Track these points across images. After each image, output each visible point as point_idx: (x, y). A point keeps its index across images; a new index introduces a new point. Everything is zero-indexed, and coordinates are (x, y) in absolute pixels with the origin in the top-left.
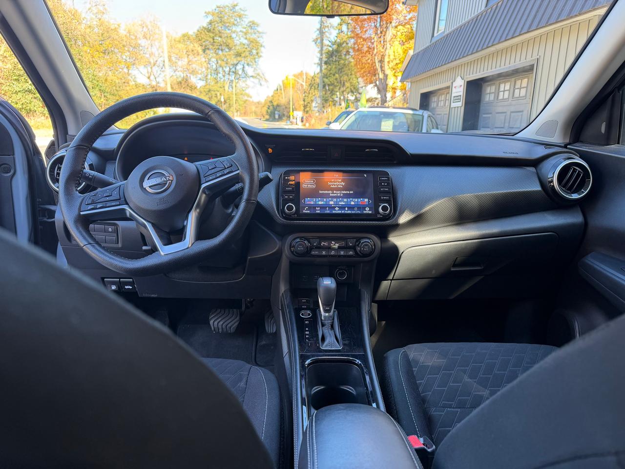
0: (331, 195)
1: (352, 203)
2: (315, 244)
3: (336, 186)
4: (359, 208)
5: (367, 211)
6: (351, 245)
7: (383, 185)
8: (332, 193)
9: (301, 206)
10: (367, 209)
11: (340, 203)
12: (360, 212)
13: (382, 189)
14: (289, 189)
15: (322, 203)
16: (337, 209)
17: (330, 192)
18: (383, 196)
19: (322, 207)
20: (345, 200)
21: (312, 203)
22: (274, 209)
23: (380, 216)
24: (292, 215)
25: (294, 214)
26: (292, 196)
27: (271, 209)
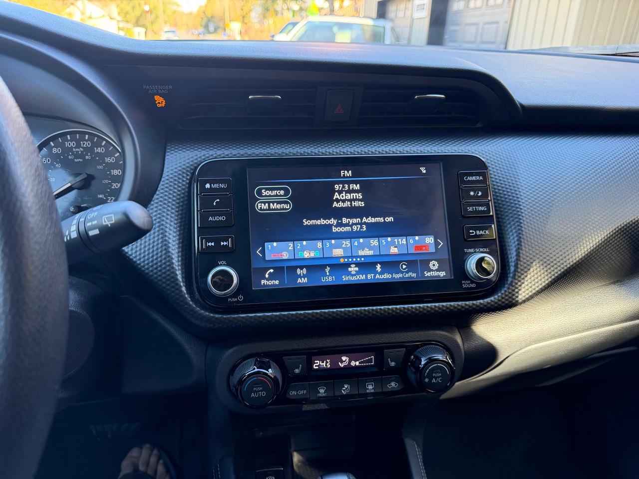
0: (335, 229)
1: (394, 250)
2: (297, 371)
3: (347, 204)
4: (412, 265)
5: (435, 271)
6: (393, 364)
7: (473, 197)
8: (337, 226)
9: (254, 266)
10: (434, 265)
11: (361, 253)
12: (414, 275)
13: (470, 209)
14: (217, 218)
15: (312, 255)
16: (353, 269)
17: (333, 221)
18: (475, 229)
19: (315, 267)
20: (374, 242)
21: (285, 256)
22: (177, 282)
23: (469, 284)
24: (231, 297)
25: (235, 295)
26: (227, 240)
27: (168, 282)
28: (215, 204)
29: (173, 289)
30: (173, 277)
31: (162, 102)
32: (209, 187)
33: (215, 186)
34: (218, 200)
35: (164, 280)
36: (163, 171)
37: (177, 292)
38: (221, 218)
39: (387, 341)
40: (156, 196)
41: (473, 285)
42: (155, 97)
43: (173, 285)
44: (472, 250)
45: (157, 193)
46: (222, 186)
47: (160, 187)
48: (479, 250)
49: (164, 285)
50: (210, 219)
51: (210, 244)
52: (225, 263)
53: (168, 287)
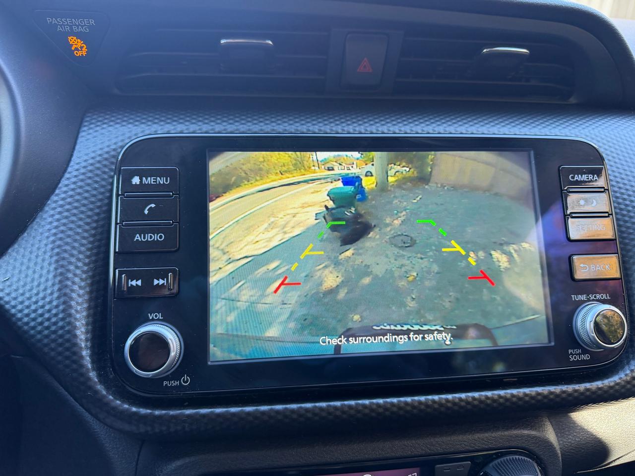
14: (149, 237)
22: (75, 349)
23: (579, 354)
24: (167, 378)
25: (176, 374)
26: (164, 276)
27: (60, 349)
28: (146, 212)
29: (67, 362)
30: (68, 341)
31: (82, 47)
32: (138, 183)
33: (150, 180)
34: (153, 205)
35: (53, 345)
36: (72, 155)
37: (75, 366)
38: (156, 237)
39: (441, 451)
40: (54, 198)
41: (586, 357)
42: (70, 38)
43: (67, 353)
44: (583, 297)
45: (57, 191)
46: (161, 181)
47: (64, 182)
48: (595, 297)
49: (53, 354)
50: (138, 237)
51: (134, 283)
52: (159, 316)
53: (60, 358)
